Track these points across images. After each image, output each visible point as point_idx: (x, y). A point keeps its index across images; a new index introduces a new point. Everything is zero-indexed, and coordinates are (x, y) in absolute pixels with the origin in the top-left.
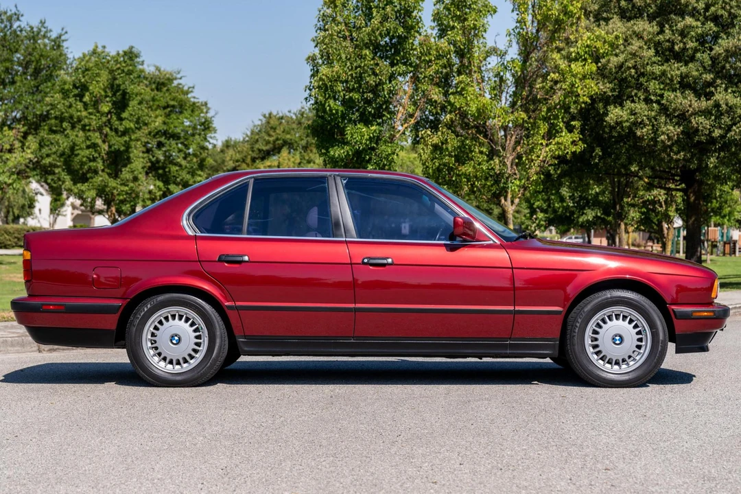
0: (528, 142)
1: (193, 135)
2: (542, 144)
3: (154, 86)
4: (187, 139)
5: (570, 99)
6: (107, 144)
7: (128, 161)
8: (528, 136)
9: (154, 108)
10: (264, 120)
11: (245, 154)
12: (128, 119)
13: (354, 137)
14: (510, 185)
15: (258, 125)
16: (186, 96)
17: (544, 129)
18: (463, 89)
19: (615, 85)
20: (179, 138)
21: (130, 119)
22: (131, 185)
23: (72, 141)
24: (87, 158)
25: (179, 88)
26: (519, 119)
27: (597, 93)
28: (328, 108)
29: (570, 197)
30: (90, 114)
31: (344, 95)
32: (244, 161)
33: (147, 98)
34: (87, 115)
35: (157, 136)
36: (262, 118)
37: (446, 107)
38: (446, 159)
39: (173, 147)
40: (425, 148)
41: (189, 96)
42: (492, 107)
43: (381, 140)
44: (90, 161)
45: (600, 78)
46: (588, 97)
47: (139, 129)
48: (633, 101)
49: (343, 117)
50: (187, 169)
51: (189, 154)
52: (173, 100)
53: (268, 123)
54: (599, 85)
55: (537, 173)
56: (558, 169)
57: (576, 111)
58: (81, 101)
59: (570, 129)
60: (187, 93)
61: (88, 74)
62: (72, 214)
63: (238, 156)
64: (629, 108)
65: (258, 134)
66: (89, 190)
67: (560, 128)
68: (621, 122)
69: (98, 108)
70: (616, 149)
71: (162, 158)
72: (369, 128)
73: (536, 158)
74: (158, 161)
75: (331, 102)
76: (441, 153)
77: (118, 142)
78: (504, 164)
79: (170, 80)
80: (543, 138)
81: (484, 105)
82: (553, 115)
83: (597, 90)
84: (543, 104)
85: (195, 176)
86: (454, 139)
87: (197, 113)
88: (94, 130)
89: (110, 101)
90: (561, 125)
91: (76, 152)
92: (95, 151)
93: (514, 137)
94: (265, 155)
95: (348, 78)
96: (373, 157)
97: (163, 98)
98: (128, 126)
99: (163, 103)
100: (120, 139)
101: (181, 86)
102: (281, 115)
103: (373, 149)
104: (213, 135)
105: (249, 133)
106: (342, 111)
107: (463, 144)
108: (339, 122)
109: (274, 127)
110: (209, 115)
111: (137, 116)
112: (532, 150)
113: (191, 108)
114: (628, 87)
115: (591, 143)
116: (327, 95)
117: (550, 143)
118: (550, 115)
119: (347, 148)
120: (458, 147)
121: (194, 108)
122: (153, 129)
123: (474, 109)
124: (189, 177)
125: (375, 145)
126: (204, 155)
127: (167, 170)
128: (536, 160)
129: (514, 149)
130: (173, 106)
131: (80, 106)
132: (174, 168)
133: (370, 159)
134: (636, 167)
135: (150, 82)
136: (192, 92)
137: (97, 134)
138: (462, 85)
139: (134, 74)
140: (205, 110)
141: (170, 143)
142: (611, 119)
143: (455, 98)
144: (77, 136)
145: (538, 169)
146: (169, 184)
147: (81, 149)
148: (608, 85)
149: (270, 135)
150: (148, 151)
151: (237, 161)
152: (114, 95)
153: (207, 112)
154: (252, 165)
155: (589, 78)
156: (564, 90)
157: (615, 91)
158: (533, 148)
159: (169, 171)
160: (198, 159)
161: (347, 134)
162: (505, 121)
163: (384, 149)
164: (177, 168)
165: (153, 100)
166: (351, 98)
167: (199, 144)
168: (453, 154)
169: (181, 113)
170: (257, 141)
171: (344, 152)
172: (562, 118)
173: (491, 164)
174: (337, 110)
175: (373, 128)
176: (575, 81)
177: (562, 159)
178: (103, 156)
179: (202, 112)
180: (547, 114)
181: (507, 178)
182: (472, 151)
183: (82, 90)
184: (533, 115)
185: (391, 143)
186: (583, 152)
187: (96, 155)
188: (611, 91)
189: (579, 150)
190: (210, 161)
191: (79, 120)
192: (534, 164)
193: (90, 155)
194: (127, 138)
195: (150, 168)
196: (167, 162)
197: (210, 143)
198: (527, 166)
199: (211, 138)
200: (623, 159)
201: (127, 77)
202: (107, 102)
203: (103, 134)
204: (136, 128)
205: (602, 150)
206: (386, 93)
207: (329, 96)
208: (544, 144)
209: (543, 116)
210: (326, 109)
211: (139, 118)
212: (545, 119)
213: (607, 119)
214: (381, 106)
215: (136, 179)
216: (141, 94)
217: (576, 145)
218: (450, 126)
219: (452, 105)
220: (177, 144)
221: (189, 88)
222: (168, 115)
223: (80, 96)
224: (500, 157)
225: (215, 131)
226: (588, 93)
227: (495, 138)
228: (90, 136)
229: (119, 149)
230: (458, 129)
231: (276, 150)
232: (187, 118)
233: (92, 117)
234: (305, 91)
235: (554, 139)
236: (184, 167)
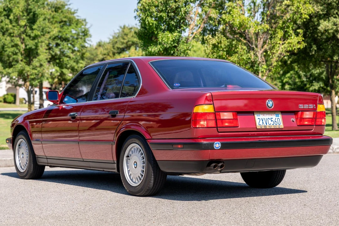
0: (271, 42)
1: (77, 39)
2: (279, 43)
3: (53, 9)
4: (73, 41)
5: (297, 16)
6: (24, 44)
7: (37, 54)
8: (271, 39)
9: (54, 22)
10: (121, 30)
11: (109, 50)
12: (36, 29)
13: (163, 39)
14: (260, 68)
15: (117, 33)
16: (73, 16)
17: (281, 34)
18: (230, 10)
19: (324, 7)
20: (68, 41)
21: (38, 29)
22: (39, 69)
23: (3, 42)
24: (12, 52)
25: (69, 11)
26: (264, 28)
27: (313, 13)
28: (147, 23)
29: (304, 75)
30: (14, 26)
31: (157, 14)
32: (108, 55)
33: (48, 17)
34: (12, 27)
35: (56, 40)
36: (119, 28)
37: (221, 21)
38: (221, 53)
39: (65, 46)
40: (208, 46)
41: (75, 15)
42: (248, 22)
43: (180, 41)
44: (14, 54)
45: (315, 3)
46: (308, 15)
47: (44, 35)
48: (335, 17)
49: (157, 27)
50: (73, 60)
51: (75, 50)
52: (65, 17)
53: (123, 31)
54: (314, 7)
55: (277, 61)
56: (291, 58)
57: (301, 23)
58: (8, 18)
59: (297, 34)
60: (74, 13)
61: (12, 2)
62: (6, 87)
63: (105, 52)
64: (333, 22)
65: (117, 38)
66: (13, 72)
67: (291, 34)
68: (328, 30)
69: (18, 22)
70: (325, 46)
71: (58, 53)
72: (172, 34)
73: (276, 52)
74: (56, 55)
75: (149, 19)
76: (218, 49)
77: (31, 44)
78: (257, 56)
79: (63, 6)
80: (280, 39)
81: (243, 20)
82: (287, 26)
83: (313, 11)
84: (280, 19)
85: (79, 64)
86: (226, 40)
87: (79, 25)
88: (16, 36)
89: (26, 19)
90: (291, 32)
91: (5, 49)
92: (17, 49)
93: (262, 40)
94: (122, 51)
95: (159, 4)
96: (176, 52)
97: (59, 16)
98: (37, 34)
99: (59, 20)
100: (32, 42)
101: (70, 9)
102: (131, 26)
103: (175, 47)
104: (89, 39)
105: (111, 38)
106: (156, 24)
107: (231, 44)
108: (154, 30)
109: (127, 33)
110: (87, 27)
111: (42, 28)
112: (273, 47)
113: (76, 23)
114: (332, 8)
115: (311, 42)
116: (146, 15)
117: (285, 43)
118: (285, 26)
119: (159, 46)
120: (228, 45)
121: (78, 22)
122: (52, 35)
123: (237, 23)
124: (74, 64)
125: (177, 45)
126: (84, 51)
127: (62, 60)
128: (276, 53)
129: (262, 47)
130: (65, 22)
131: (7, 21)
132: (66, 59)
133: (174, 53)
134: (336, 57)
135: (51, 7)
136: (76, 13)
137: (18, 39)
138: (230, 8)
139: (40, 2)
140: (84, 24)
141: (63, 44)
142: (322, 27)
143: (226, 16)
144: (6, 39)
145: (277, 59)
146: (63, 68)
147: (8, 47)
148: (320, 7)
149: (124, 39)
150: (50, 49)
151: (105, 55)
152: (28, 15)
153: (86, 25)
154: (113, 57)
155: (308, 4)
156: (293, 10)
157: (324, 11)
158: (274, 46)
159: (63, 61)
160: (80, 53)
161: (159, 38)
162: (256, 30)
163: (182, 47)
164: (68, 59)
165: (53, 17)
166: (161, 16)
167: (81, 44)
168: (225, 50)
169: (70, 25)
170: (116, 42)
171: (157, 49)
172: (292, 28)
173: (248, 56)
174: (153, 24)
175: (175, 34)
176: (300, 5)
177: (292, 53)
178: (21, 52)
179: (83, 25)
180: (282, 25)
181: (259, 64)
182: (237, 48)
183: (9, 12)
184: (274, 26)
185: (186, 43)
186: (305, 48)
187: (17, 51)
188: (322, 11)
189: (302, 47)
190: (88, 55)
191: (7, 30)
192: (275, 56)
193: (14, 51)
194: (36, 41)
195: (51, 59)
196: (62, 55)
197: (88, 44)
198: (271, 57)
199: (88, 40)
200: (329, 52)
201: (36, 4)
202: (24, 19)
203: (22, 38)
204: (42, 35)
205: (317, 47)
206: (183, 13)
207: (148, 14)
208: (281, 43)
209: (280, 26)
210: (146, 23)
211: (43, 29)
212: (282, 28)
213: (319, 28)
214: (180, 21)
215: (41, 65)
216: (44, 14)
217: (300, 44)
218: (224, 33)
219: (224, 20)
220: (67, 44)
221: (75, 10)
222: (62, 27)
223: (8, 16)
224: (254, 51)
225: (91, 36)
226: (307, 12)
227: (251, 41)
228: (13, 40)
229: (31, 47)
230: (228, 34)
231: (128, 47)
232: (73, 28)
233: (15, 28)
234: (135, 12)
235: (287, 40)
236: (72, 58)
